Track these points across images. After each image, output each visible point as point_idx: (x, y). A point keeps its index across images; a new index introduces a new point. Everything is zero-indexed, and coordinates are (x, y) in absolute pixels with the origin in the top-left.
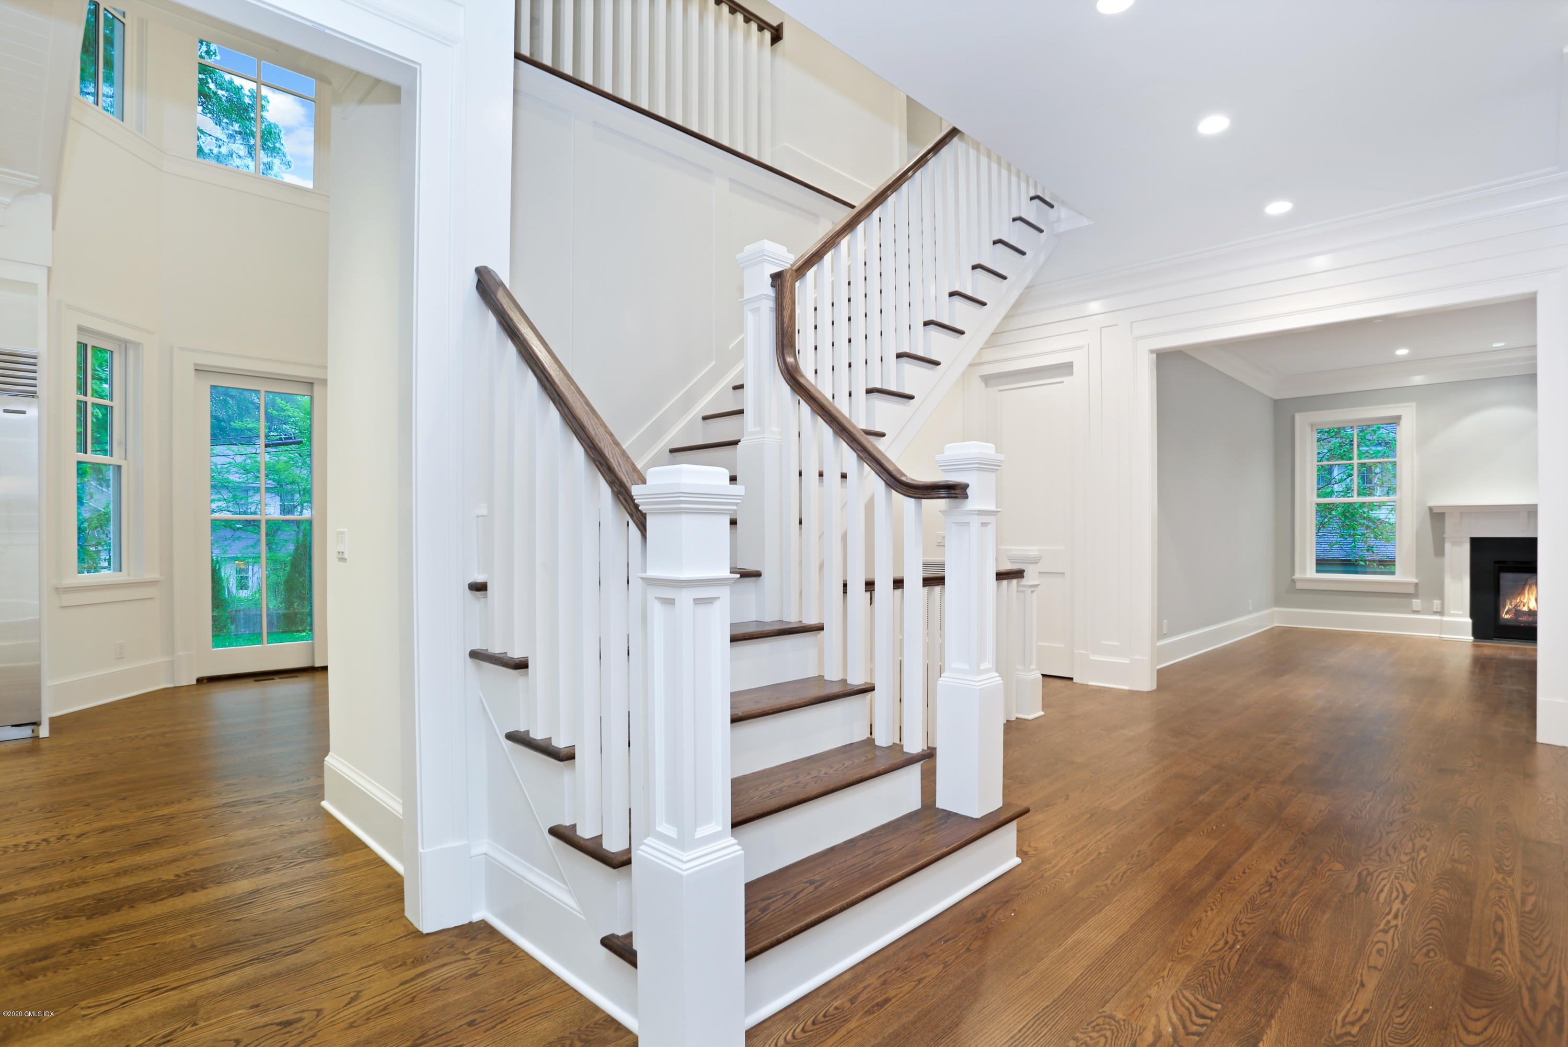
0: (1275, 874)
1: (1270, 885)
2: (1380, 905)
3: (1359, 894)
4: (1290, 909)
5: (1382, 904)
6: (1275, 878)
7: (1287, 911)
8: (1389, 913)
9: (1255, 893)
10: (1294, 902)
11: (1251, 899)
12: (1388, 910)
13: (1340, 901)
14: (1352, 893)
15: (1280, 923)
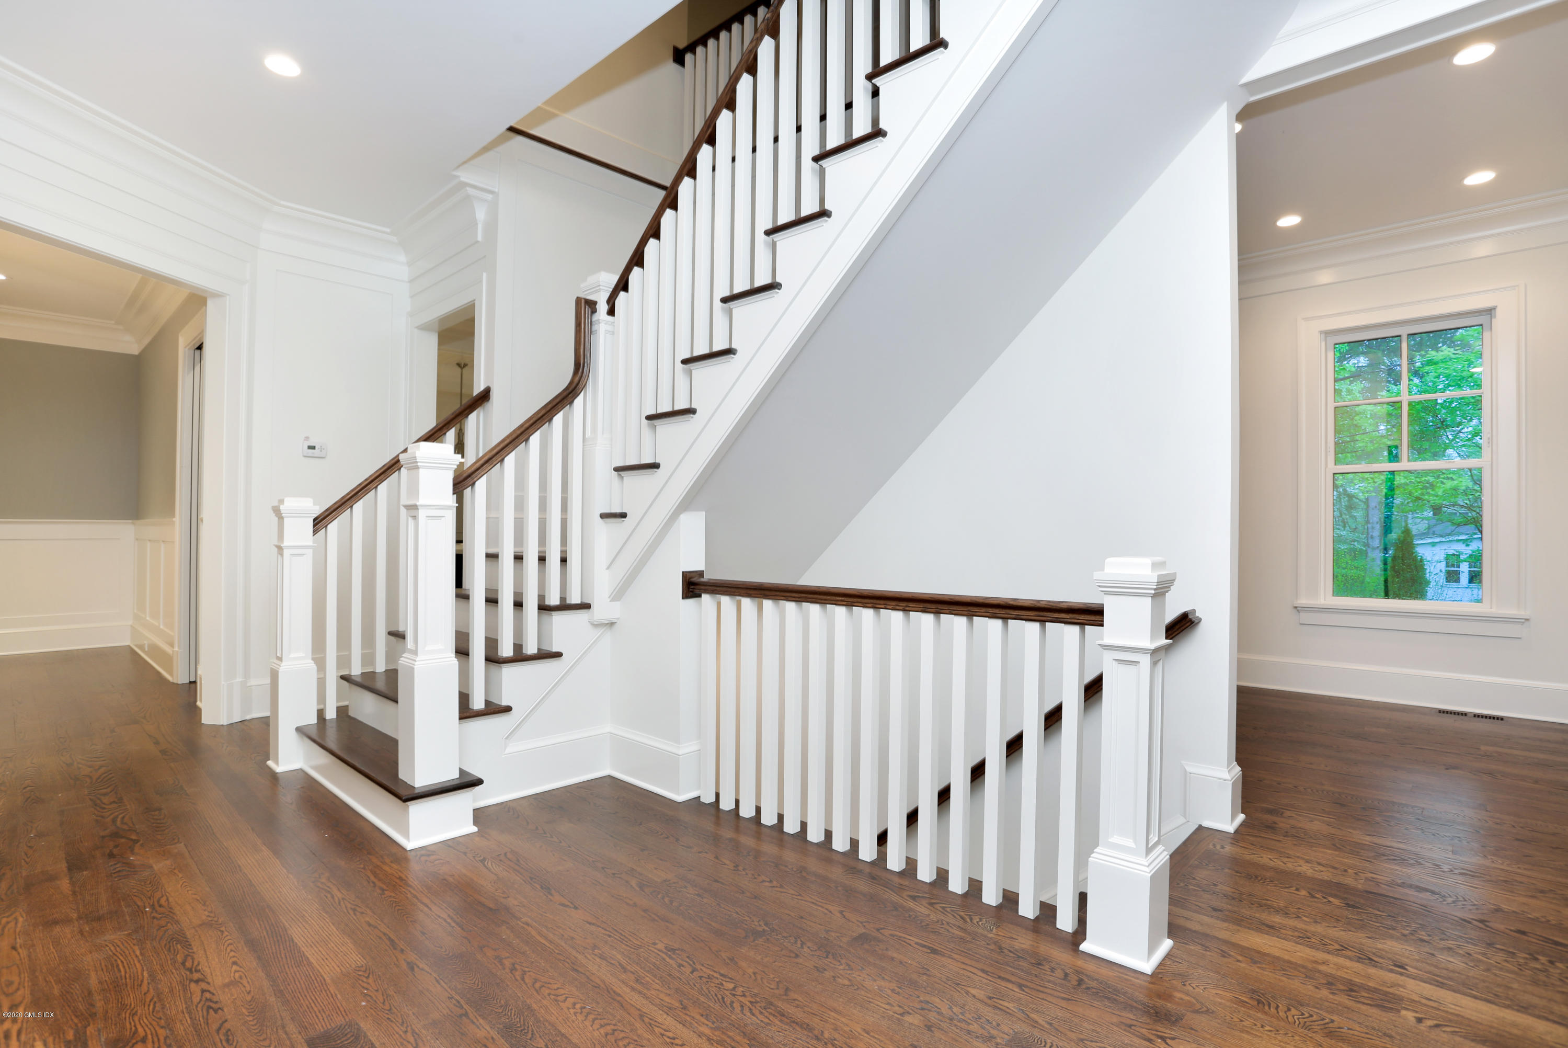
0: (203, 985)
1: (190, 970)
2: (37, 1037)
3: (77, 1032)
4: (139, 962)
5: (34, 1039)
6: (197, 981)
7: (140, 958)
8: (19, 1033)
9: (194, 953)
10: (143, 970)
11: (190, 945)
12: (23, 1037)
13: (93, 1005)
14: (86, 1027)
15: (134, 945)
